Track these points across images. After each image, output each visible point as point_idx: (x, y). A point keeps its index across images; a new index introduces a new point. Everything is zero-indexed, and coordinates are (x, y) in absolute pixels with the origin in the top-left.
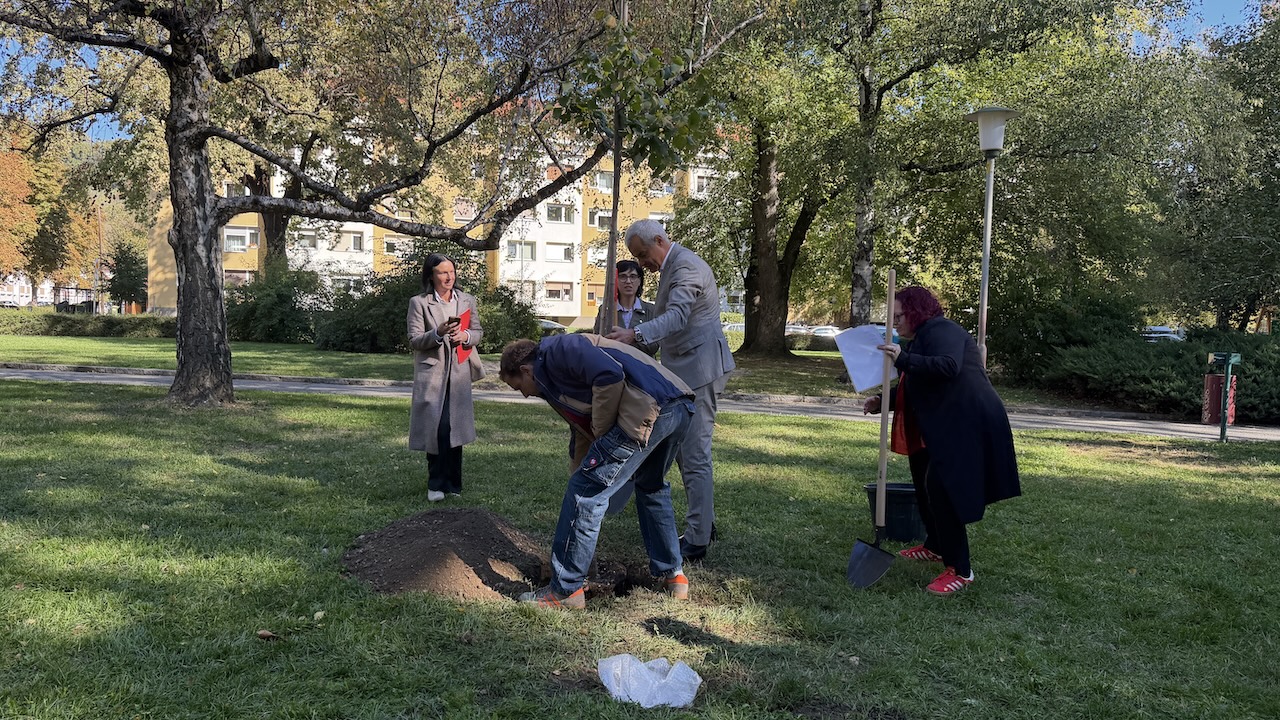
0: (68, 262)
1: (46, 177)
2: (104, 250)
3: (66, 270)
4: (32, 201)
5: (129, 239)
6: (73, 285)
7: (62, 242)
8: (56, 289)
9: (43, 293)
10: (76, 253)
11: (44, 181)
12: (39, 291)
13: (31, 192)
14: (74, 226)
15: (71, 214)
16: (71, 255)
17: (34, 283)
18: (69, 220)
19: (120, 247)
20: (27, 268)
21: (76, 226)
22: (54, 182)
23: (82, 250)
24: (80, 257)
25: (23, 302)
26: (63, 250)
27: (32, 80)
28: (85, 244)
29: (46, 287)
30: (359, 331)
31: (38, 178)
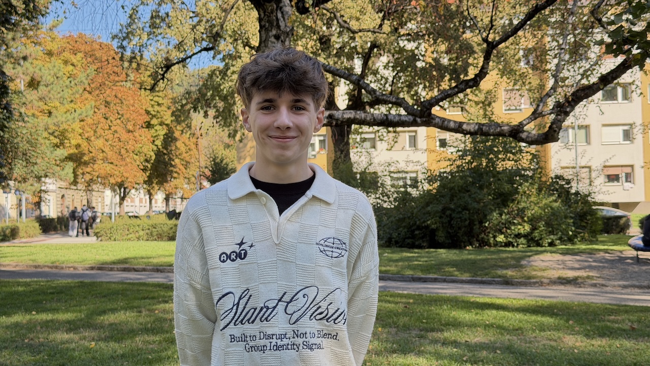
0: (175, 175)
1: (159, 105)
2: (203, 164)
3: (174, 182)
4: (149, 126)
5: (222, 152)
6: (179, 195)
7: (170, 159)
8: (167, 199)
9: (156, 202)
10: (181, 167)
11: (157, 108)
12: (153, 201)
13: (147, 118)
14: (179, 144)
15: (177, 134)
16: (177, 170)
17: (150, 194)
18: (176, 139)
19: (214, 160)
20: (145, 182)
21: (181, 144)
22: (164, 108)
23: (187, 165)
24: (184, 170)
25: (142, 212)
26: (172, 166)
27: (148, 25)
28: (187, 159)
29: (160, 196)
30: (419, 228)
31: (152, 106)
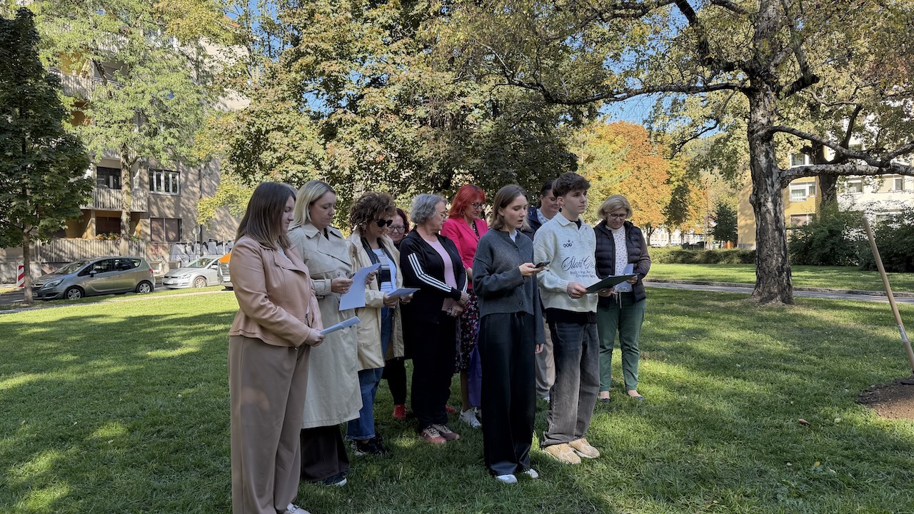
0: (689, 217)
1: (677, 166)
2: (710, 208)
3: (688, 222)
4: (669, 182)
5: (726, 199)
6: (692, 232)
7: (685, 206)
8: (682, 235)
9: (674, 238)
10: (693, 211)
11: (675, 169)
12: (672, 237)
13: (667, 177)
14: (692, 194)
15: (690, 187)
16: (690, 213)
17: (669, 231)
18: (689, 191)
19: (720, 205)
20: (666, 223)
21: (693, 195)
22: (680, 169)
23: (697, 209)
24: (696, 214)
25: (663, 244)
26: (686, 210)
27: (669, 110)
28: (698, 205)
29: (677, 233)
30: (896, 255)
31: (672, 167)
